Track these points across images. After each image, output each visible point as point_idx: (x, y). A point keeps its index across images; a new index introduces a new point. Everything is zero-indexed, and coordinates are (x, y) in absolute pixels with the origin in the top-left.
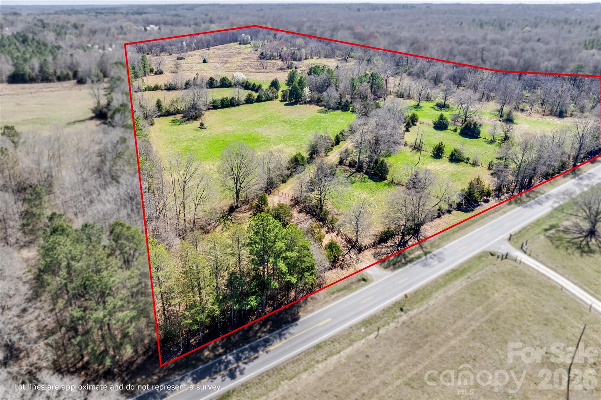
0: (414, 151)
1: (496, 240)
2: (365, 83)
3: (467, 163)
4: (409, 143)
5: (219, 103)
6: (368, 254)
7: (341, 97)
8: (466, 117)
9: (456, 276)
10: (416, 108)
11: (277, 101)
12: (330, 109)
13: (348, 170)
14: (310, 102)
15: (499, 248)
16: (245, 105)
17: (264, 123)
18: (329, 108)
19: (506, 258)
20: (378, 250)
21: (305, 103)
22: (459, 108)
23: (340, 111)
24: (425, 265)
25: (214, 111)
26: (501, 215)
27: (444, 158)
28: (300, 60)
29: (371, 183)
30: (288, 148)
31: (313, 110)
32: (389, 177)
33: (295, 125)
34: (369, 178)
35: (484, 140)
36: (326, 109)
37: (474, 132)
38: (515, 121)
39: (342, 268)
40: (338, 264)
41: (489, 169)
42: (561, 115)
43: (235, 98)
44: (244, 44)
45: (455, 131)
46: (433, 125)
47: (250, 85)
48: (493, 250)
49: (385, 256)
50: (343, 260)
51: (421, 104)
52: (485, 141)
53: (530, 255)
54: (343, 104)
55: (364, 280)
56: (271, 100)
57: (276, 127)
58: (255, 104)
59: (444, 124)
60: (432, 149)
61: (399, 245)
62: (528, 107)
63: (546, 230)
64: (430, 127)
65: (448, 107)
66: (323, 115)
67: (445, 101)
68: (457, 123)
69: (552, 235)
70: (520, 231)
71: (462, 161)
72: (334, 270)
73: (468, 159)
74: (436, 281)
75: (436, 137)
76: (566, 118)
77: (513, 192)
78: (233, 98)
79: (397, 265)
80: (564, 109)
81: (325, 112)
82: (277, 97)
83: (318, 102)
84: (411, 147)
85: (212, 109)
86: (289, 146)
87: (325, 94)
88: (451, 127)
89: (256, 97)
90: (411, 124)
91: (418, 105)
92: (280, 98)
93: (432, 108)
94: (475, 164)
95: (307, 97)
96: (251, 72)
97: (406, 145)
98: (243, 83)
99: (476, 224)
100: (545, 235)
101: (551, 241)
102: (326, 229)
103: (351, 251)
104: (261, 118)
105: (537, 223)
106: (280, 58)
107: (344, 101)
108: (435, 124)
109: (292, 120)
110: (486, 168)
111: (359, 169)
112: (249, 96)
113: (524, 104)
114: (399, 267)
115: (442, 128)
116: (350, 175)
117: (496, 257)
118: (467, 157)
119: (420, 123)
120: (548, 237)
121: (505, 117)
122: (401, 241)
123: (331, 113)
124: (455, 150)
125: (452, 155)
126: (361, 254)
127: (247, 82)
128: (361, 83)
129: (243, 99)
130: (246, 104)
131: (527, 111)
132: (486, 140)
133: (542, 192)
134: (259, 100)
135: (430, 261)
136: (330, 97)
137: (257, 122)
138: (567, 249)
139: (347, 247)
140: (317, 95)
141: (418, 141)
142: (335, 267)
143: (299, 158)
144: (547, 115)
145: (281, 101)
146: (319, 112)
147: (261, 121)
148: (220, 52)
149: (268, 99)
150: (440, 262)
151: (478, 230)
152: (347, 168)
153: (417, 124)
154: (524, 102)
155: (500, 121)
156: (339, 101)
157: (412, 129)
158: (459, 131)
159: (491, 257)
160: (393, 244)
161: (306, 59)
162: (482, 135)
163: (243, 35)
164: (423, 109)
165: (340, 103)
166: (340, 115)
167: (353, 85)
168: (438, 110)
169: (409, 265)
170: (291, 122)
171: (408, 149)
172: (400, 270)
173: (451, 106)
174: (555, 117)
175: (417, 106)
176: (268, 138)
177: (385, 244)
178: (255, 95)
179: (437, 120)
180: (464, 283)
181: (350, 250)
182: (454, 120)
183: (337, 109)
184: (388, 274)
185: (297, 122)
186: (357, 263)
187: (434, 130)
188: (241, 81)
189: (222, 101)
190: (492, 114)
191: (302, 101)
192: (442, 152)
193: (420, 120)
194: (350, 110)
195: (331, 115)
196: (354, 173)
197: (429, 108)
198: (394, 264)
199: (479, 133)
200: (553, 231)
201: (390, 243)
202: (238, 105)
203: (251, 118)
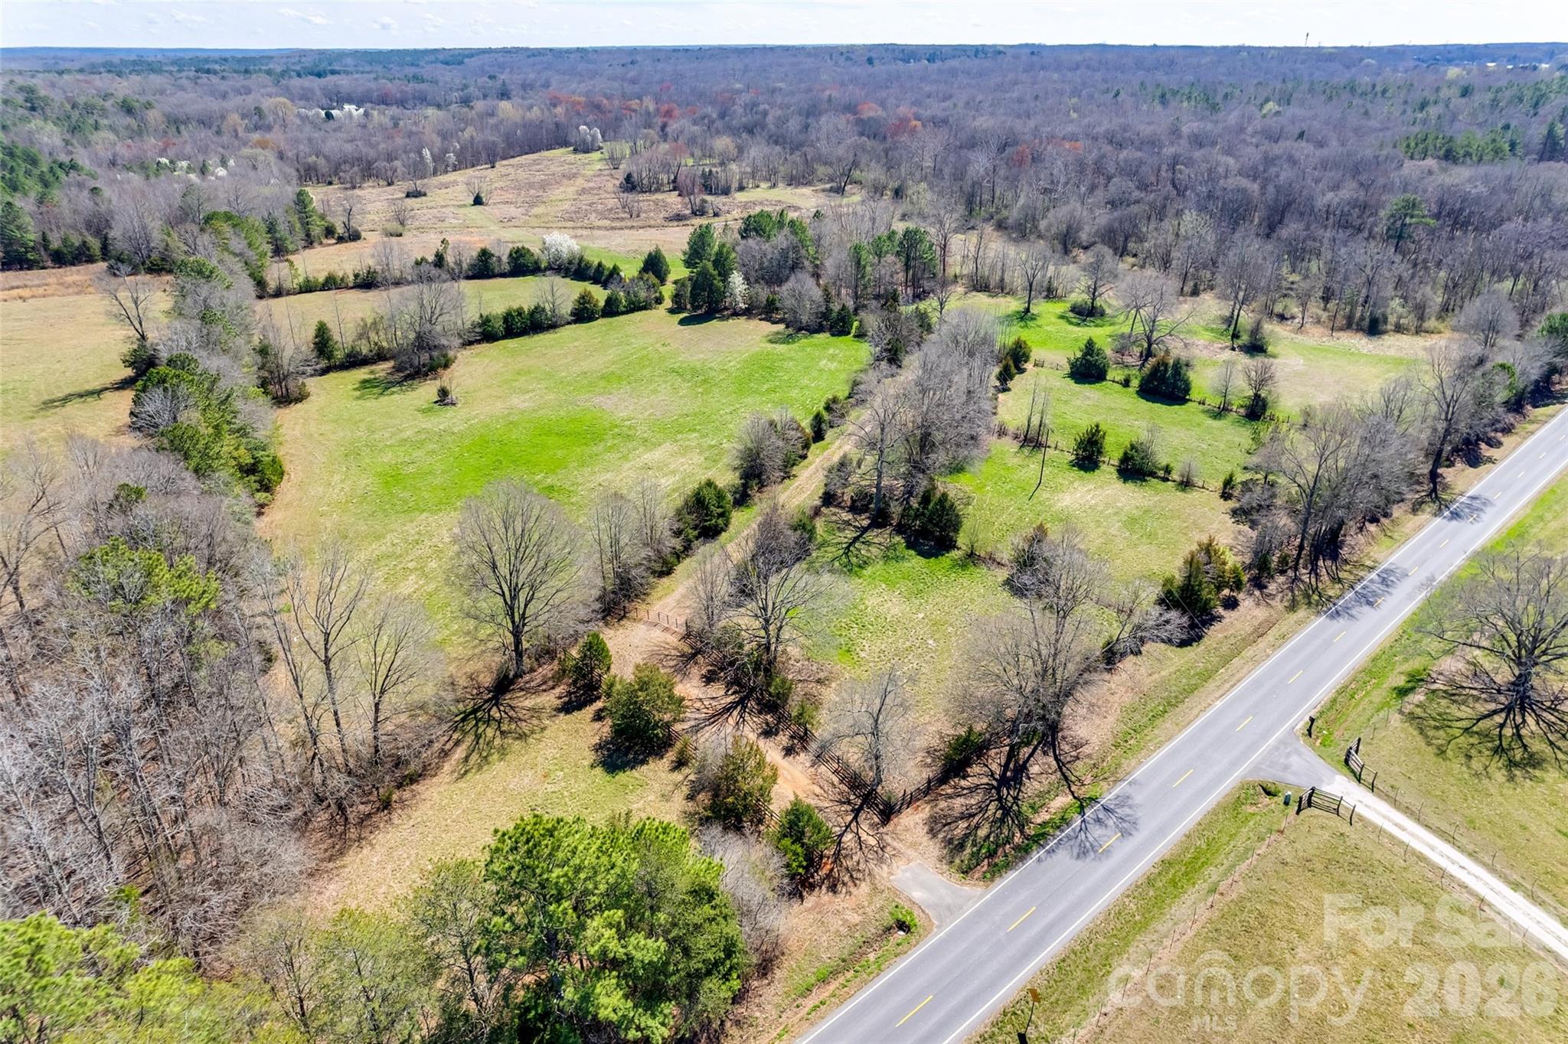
0: (1026, 451)
1: (1272, 741)
2: (890, 258)
3: (1165, 480)
4: (1011, 428)
5: (499, 325)
6: (912, 821)
7: (828, 298)
8: (1150, 345)
9: (1174, 883)
10: (1022, 319)
11: (661, 311)
12: (800, 329)
13: (848, 523)
14: (748, 313)
15: (1286, 768)
16: (573, 326)
17: (620, 378)
18: (798, 328)
19: (1310, 804)
20: (943, 804)
21: (736, 314)
22: (1131, 317)
23: (827, 335)
24: (1083, 853)
25: (485, 346)
26: (1274, 647)
27: (1104, 467)
28: (726, 192)
29: (915, 562)
30: (683, 455)
31: (756, 332)
32: (962, 540)
33: (705, 381)
34: (910, 546)
35: (1201, 407)
36: (790, 331)
37: (1175, 386)
38: (1270, 349)
39: (833, 889)
40: (823, 872)
41: (1226, 496)
42: (1374, 328)
43: (544, 310)
44: (587, 151)
45: (1126, 383)
46: (1067, 369)
47: (588, 266)
48: (1268, 776)
49: (963, 824)
50: (837, 855)
51: (1034, 310)
52: (1204, 412)
53: (1372, 788)
54: (834, 315)
55: (902, 926)
56: (645, 308)
57: (655, 392)
58: (601, 321)
59: (1095, 365)
60: (1073, 445)
61: (1003, 781)
62: (1295, 310)
63: (1402, 692)
64: (1061, 373)
65: (1102, 314)
66: (782, 348)
67: (1094, 299)
68: (1128, 360)
69: (1419, 711)
70: (1334, 701)
71: (1153, 474)
72: (810, 900)
73: (1168, 470)
74: (1116, 912)
75: (1078, 403)
76: (1386, 337)
77: (1296, 569)
78: (538, 310)
79: (999, 859)
80: (1379, 312)
81: (788, 339)
82: (659, 300)
83: (768, 311)
84: (1016, 437)
85: (479, 342)
86: (685, 450)
87: (784, 290)
88: (1115, 374)
89: (602, 303)
90: (1013, 370)
91: (1027, 310)
92: (668, 303)
93: (1062, 317)
94: (1186, 484)
95: (739, 299)
96: (599, 228)
97: (1002, 432)
98: (570, 263)
99: (1211, 685)
100: (1401, 712)
101: (1422, 731)
102: (783, 739)
103: (862, 816)
104: (614, 363)
105: (1372, 670)
106: (675, 189)
107: (836, 307)
108: (1073, 365)
109: (698, 365)
110: (1217, 495)
111: (880, 520)
112: (584, 299)
113: (1287, 301)
114: (1008, 866)
115: (1092, 376)
116: (856, 539)
117: (1281, 799)
118: (1164, 463)
119: (1036, 365)
120: (1412, 717)
121: (1245, 338)
122: (1006, 767)
123: (804, 341)
124: (1133, 447)
125: (1126, 459)
126: (890, 827)
127: (581, 259)
128: (880, 256)
129: (566, 308)
130: (575, 322)
131: (1293, 318)
132: (1206, 407)
133: (1368, 563)
134: (611, 309)
135: (1096, 831)
136: (799, 297)
137: (602, 378)
138: (1469, 757)
139: (849, 802)
140: (763, 293)
141: (1035, 421)
142: (812, 887)
143: (709, 495)
144: (1341, 329)
145: (672, 311)
146: (771, 341)
147: (613, 373)
148: (522, 175)
149: (635, 307)
150: (1125, 834)
151: (1219, 704)
152: (846, 516)
153: (1029, 366)
154: (1285, 296)
155: (1233, 349)
156: (823, 309)
157: (1017, 383)
158: (1135, 383)
159: (1267, 800)
160: (985, 780)
161: (741, 188)
162: (1194, 394)
163: (583, 128)
164: (1039, 322)
165: (826, 315)
166: (825, 348)
167: (858, 263)
168: (1078, 325)
169: (1036, 854)
170: (695, 372)
171: (1009, 446)
172: (1011, 876)
173: (1108, 311)
174: (1359, 335)
175: (1025, 316)
176: (630, 428)
177: (963, 783)
178: (599, 295)
179: (1079, 355)
180: (1203, 914)
181: (857, 812)
182: (1121, 351)
183: (819, 329)
184: (975, 895)
185: (712, 374)
186: (881, 860)
187: (1071, 382)
188: (565, 255)
189: (508, 318)
190: (1212, 330)
191: (726, 308)
192: (1100, 453)
193: (1036, 353)
194: (853, 331)
195: (803, 349)
196: (865, 530)
197: (1053, 319)
198: (991, 854)
199: (1187, 389)
200: (1418, 697)
201: (977, 774)
202: (553, 326)
203: (586, 365)
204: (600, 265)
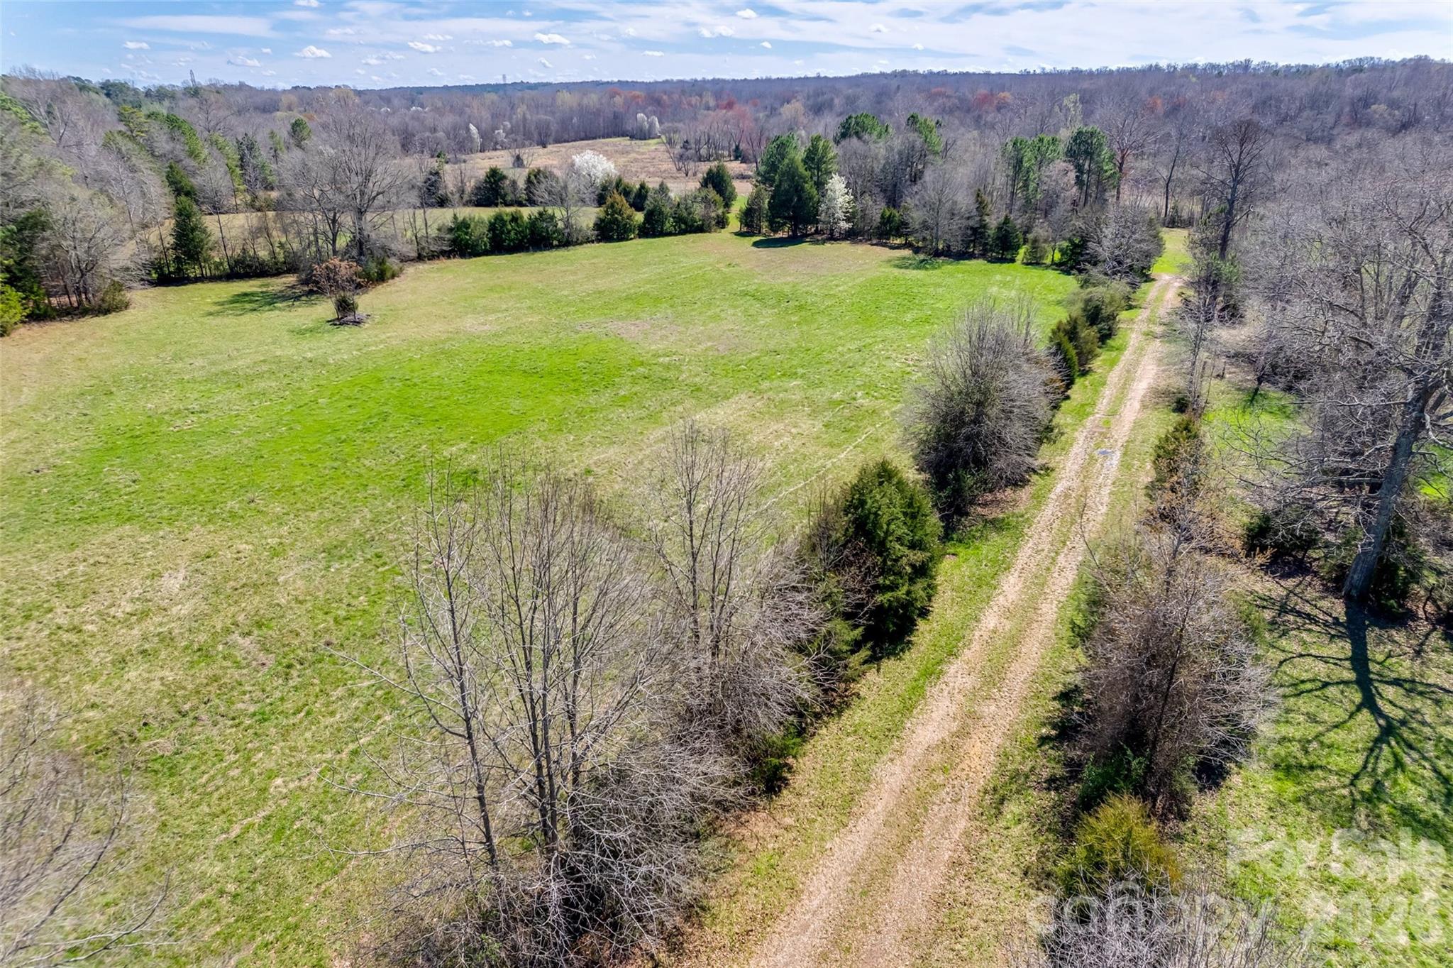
2: (1059, 166)
5: (482, 235)
7: (981, 207)
11: (725, 234)
12: (937, 255)
14: (852, 236)
16: (596, 245)
17: (657, 300)
18: (933, 252)
21: (832, 238)
23: (983, 260)
25: (456, 263)
31: (867, 260)
33: (801, 307)
36: (922, 256)
43: (552, 220)
44: (644, 138)
47: (625, 190)
54: (991, 232)
56: (701, 229)
57: (718, 318)
58: (637, 241)
66: (917, 275)
78: (543, 217)
81: (921, 265)
82: (722, 223)
83: (883, 232)
85: (447, 254)
87: (911, 198)
89: (638, 224)
92: (734, 224)
95: (840, 215)
98: (605, 187)
104: (649, 281)
106: (737, 158)
107: (993, 221)
109: (787, 289)
112: (613, 209)
123: (948, 267)
127: (620, 183)
129: (586, 221)
130: (599, 241)
134: (650, 230)
136: (936, 205)
137: (628, 298)
140: (877, 207)
145: (740, 234)
146: (894, 268)
147: (646, 294)
149: (687, 229)
156: (974, 223)
163: (640, 115)
165: (977, 232)
166: (982, 278)
167: (1018, 165)
170: (782, 298)
176: (667, 367)
183: (968, 254)
185: (810, 299)
188: (599, 180)
189: (496, 228)
191: (819, 230)
194: (1022, 256)
195: (951, 275)
202: (566, 243)
203: (602, 284)
204: (642, 186)
